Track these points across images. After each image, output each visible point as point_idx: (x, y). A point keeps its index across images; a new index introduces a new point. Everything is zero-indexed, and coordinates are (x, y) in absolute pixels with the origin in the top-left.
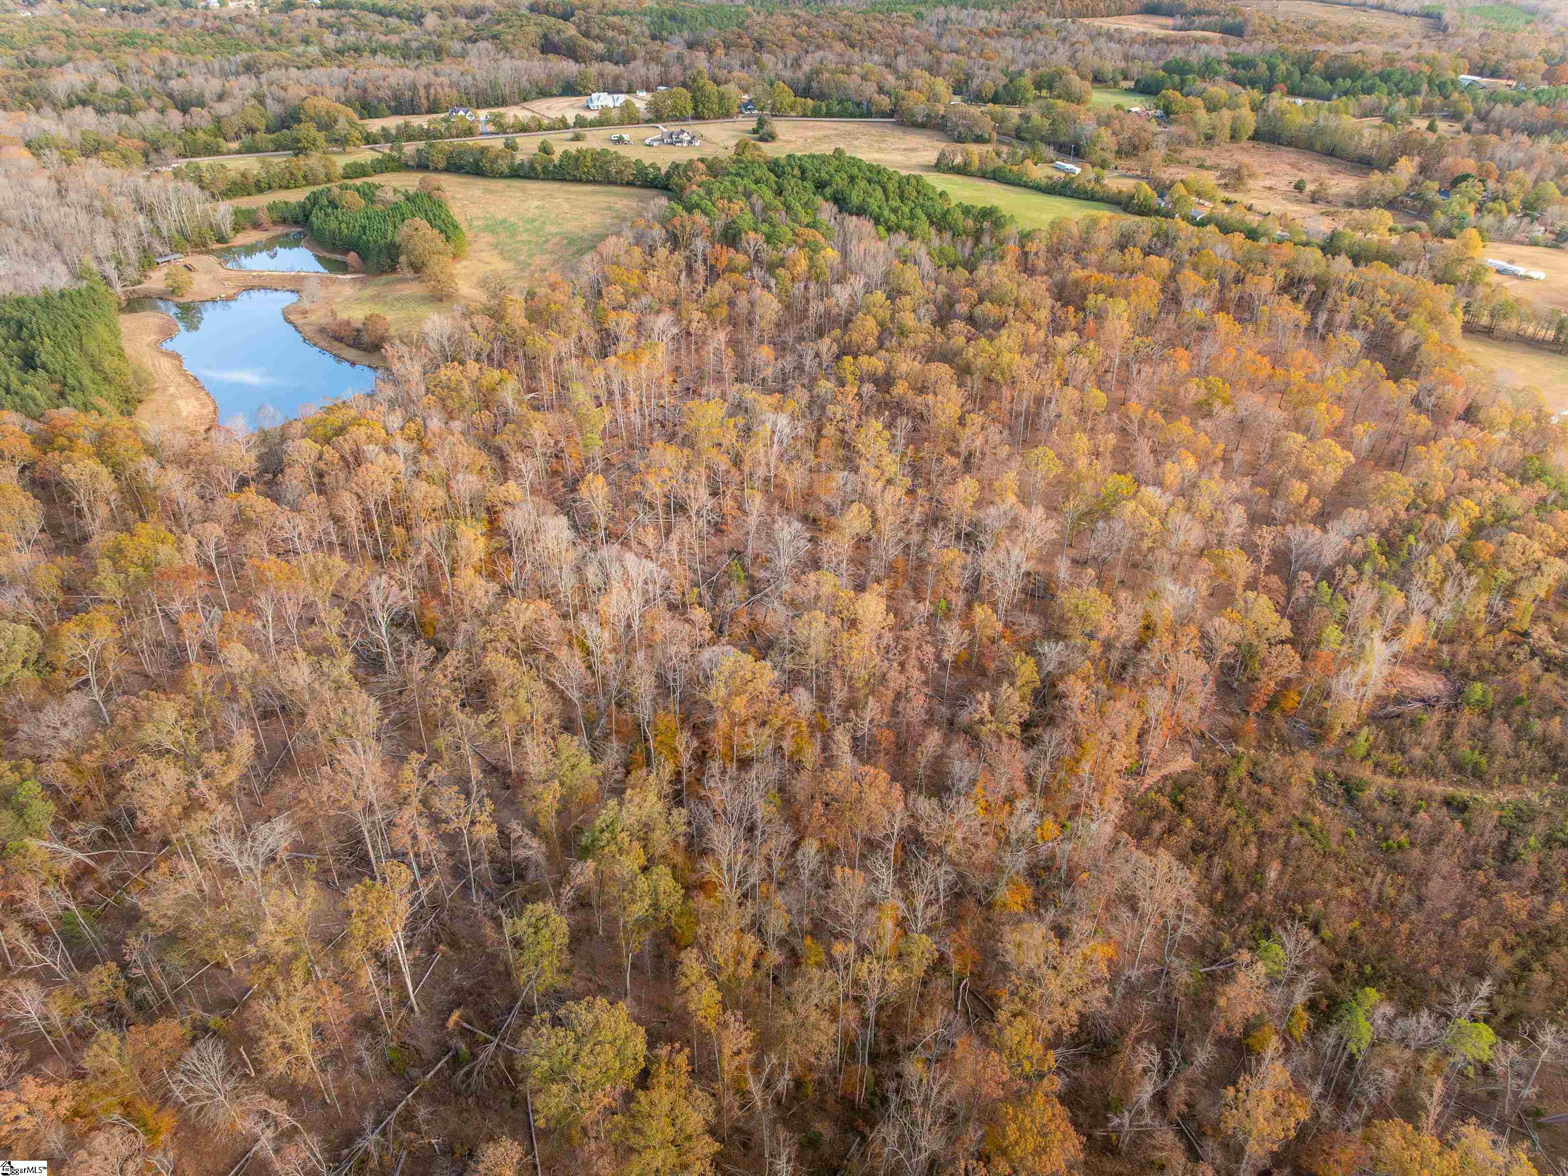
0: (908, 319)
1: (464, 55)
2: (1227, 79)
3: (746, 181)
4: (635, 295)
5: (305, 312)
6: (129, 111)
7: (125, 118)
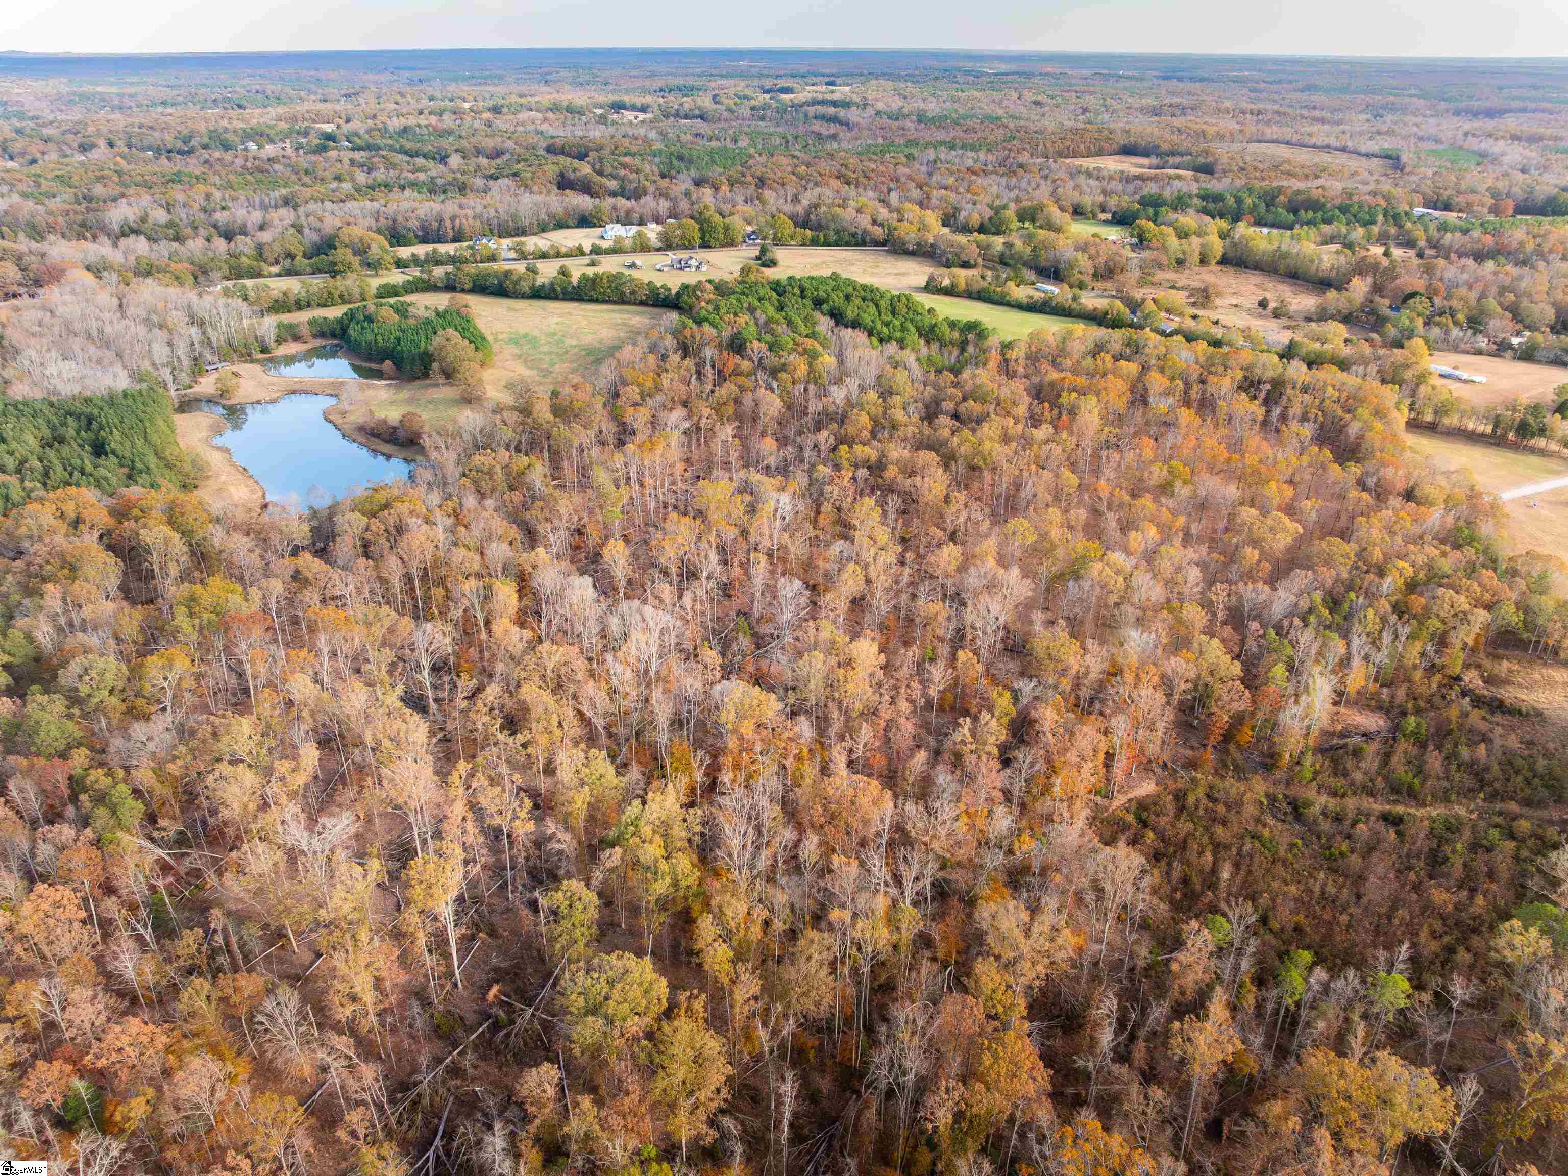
0: (899, 415)
1: (486, 191)
2: (1198, 211)
3: (750, 299)
4: (650, 396)
5: (344, 413)
6: (177, 238)
7: (175, 245)
